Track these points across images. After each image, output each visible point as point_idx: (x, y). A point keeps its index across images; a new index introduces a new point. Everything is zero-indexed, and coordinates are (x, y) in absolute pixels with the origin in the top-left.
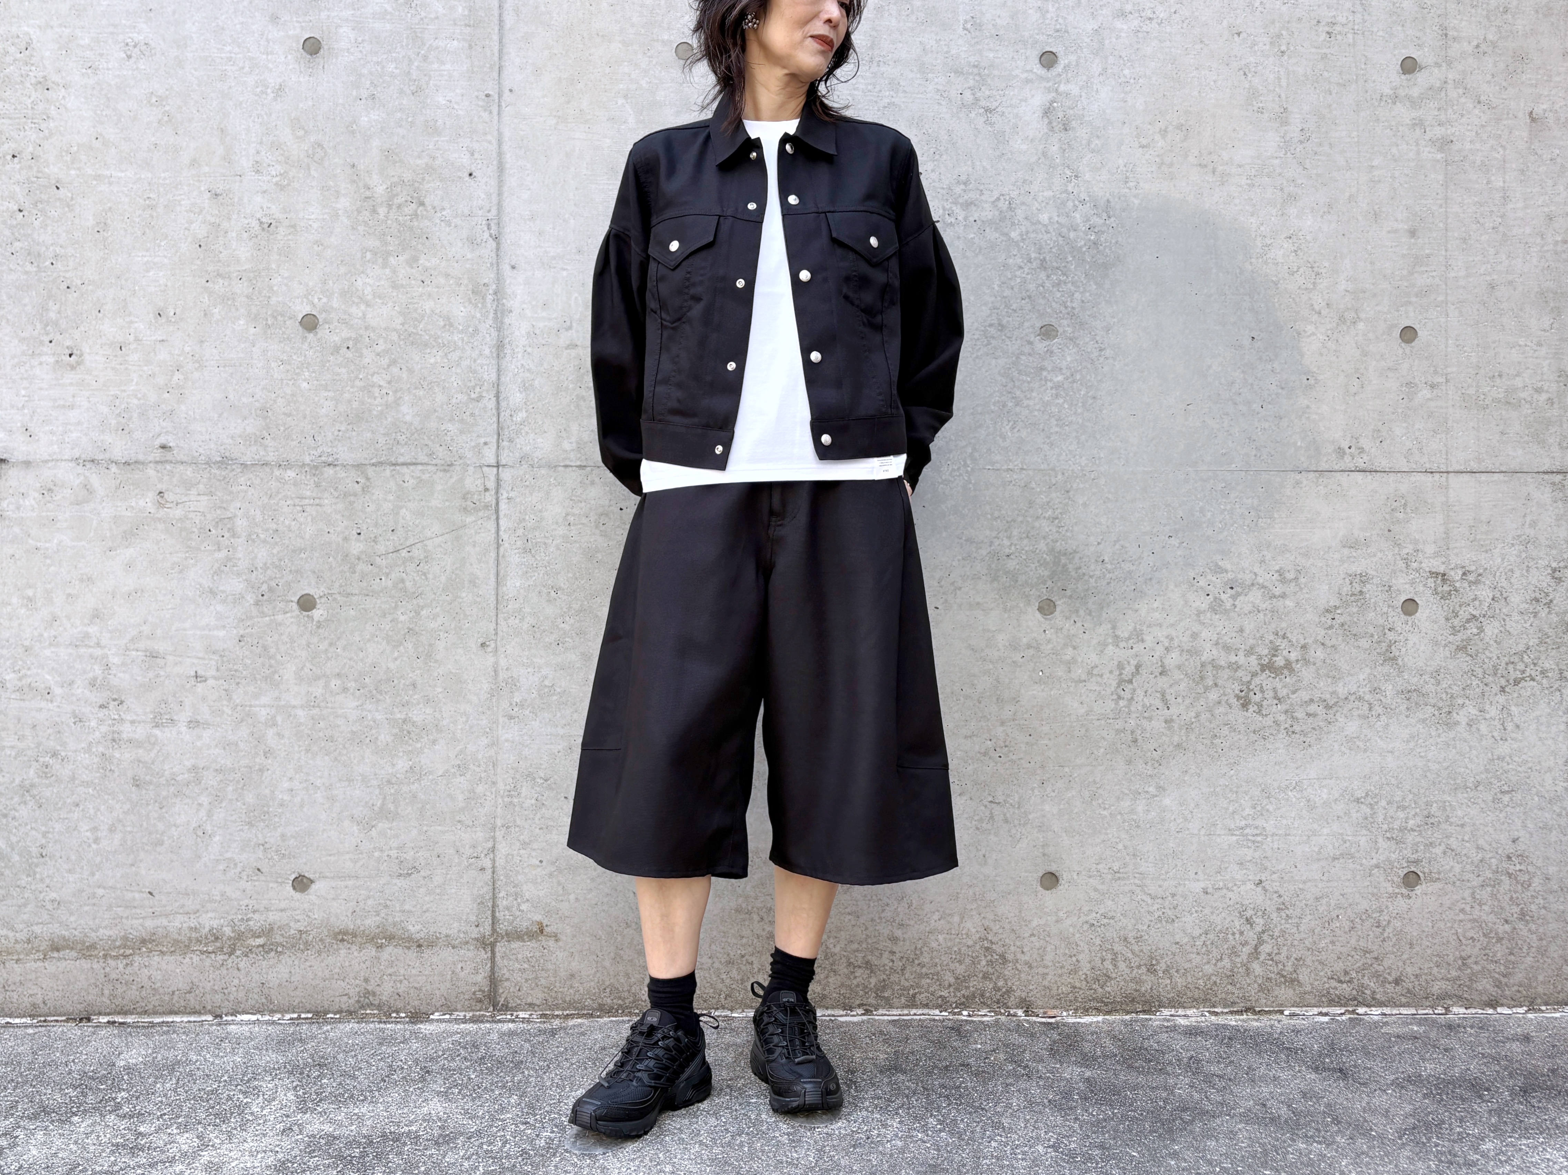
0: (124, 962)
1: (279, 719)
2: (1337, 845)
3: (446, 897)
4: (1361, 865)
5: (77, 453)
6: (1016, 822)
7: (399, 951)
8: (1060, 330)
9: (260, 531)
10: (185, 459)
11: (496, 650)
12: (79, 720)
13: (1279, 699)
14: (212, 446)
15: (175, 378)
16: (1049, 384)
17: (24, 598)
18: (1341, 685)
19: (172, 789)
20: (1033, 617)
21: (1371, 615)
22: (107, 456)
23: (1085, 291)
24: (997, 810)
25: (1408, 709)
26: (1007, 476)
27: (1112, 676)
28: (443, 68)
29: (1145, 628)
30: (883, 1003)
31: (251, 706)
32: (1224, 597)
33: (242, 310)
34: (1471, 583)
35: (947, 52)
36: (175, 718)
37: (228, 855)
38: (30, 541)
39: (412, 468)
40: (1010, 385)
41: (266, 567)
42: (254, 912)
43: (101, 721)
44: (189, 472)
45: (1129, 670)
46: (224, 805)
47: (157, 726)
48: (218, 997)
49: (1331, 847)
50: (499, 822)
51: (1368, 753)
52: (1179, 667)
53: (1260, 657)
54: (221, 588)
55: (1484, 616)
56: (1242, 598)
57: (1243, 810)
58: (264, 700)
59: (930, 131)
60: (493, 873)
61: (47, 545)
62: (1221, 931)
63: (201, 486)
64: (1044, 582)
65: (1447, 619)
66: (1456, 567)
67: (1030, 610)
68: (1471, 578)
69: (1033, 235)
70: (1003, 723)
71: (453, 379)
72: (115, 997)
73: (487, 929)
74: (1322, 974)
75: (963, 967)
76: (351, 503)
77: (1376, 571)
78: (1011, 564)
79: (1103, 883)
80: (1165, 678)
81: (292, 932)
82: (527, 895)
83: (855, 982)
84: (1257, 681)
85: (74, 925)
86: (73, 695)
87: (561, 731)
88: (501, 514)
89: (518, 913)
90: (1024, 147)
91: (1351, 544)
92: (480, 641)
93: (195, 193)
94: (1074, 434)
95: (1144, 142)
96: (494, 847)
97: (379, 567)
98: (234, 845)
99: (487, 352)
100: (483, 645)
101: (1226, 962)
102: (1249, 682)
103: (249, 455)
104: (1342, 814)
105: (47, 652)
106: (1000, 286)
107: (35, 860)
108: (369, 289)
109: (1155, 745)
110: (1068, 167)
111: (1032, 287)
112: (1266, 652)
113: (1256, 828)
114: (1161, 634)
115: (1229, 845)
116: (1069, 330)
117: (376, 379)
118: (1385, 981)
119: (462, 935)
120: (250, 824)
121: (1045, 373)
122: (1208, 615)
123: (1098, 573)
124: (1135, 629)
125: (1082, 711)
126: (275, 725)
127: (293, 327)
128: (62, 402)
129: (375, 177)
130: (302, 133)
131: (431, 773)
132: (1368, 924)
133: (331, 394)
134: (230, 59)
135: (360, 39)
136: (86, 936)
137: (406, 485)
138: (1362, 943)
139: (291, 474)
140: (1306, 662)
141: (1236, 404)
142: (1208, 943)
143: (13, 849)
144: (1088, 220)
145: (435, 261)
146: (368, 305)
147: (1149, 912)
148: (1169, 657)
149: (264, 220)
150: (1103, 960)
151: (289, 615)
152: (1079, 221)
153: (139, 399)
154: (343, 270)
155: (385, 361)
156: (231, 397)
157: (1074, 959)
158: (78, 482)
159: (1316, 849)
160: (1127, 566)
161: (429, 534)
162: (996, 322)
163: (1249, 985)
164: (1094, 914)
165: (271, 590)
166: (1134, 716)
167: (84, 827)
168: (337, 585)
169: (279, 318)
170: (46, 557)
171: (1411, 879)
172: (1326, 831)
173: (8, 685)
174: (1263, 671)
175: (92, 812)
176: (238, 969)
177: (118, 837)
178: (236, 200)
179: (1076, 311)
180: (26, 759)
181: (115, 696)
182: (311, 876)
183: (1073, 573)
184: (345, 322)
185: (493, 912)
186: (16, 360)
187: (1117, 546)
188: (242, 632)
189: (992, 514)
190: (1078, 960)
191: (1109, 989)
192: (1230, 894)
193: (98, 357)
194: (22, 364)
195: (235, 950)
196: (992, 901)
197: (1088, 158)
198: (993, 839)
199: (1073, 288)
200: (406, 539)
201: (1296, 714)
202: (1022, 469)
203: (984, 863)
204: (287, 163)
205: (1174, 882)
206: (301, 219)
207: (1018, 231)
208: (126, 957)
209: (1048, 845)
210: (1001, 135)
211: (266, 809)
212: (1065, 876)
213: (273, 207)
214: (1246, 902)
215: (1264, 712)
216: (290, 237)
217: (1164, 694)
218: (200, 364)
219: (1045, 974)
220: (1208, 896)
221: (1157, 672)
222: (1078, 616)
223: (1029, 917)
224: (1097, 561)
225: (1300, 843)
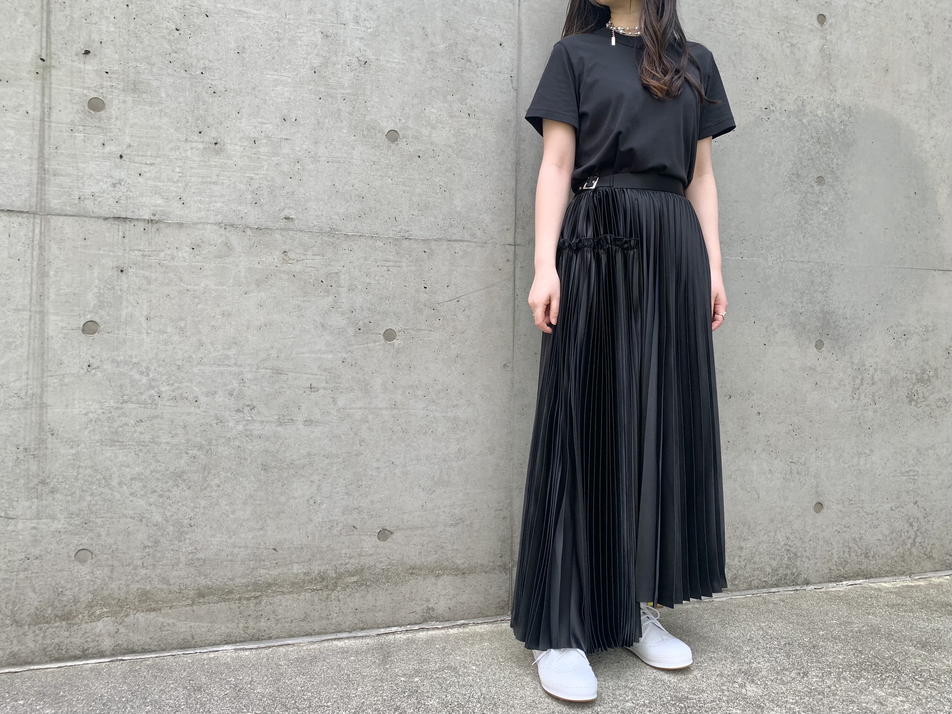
0: (255, 601)
1: (370, 417)
3: (482, 538)
5: (220, 218)
6: (803, 473)
7: (450, 577)
8: (826, 180)
9: (358, 283)
10: (303, 228)
11: (514, 370)
12: (220, 421)
13: (925, 398)
14: (324, 220)
15: (296, 167)
16: (822, 212)
17: (177, 327)
20: (813, 351)
22: (244, 221)
23: (838, 159)
24: (794, 467)
26: (801, 266)
27: (850, 385)
29: (865, 357)
30: (734, 588)
31: (350, 408)
32: (901, 340)
33: (345, 123)
35: (772, 6)
36: (294, 418)
37: (334, 518)
38: (183, 285)
39: (460, 243)
40: (803, 211)
41: (362, 308)
42: (350, 558)
43: (238, 422)
44: (306, 238)
45: (858, 381)
46: (330, 481)
47: (280, 425)
48: (324, 622)
49: (947, 480)
52: (880, 380)
53: (917, 375)
54: (330, 324)
56: (909, 341)
57: (909, 461)
58: (360, 403)
59: (763, 53)
60: (511, 520)
61: (196, 288)
62: (898, 531)
63: (315, 249)
64: (818, 330)
67: (811, 346)
69: (814, 123)
70: (797, 415)
71: (487, 183)
72: (248, 627)
73: (508, 558)
74: (943, 552)
75: (776, 562)
76: (420, 266)
78: (802, 319)
79: (844, 507)
80: (874, 387)
81: (378, 570)
84: (915, 388)
85: (216, 577)
86: (215, 402)
88: (517, 277)
90: (810, 70)
92: (504, 363)
93: (311, 33)
94: (833, 242)
95: (867, 75)
96: (512, 503)
97: (439, 311)
98: (337, 510)
99: (509, 167)
100: (506, 366)
101: (901, 549)
102: (912, 389)
103: (350, 227)
105: (196, 370)
106: (797, 151)
107: (186, 529)
108: (434, 116)
109: (869, 426)
110: (831, 84)
111: (813, 153)
112: (919, 371)
113: (915, 471)
114: (872, 361)
115: (902, 481)
116: (831, 180)
117: (437, 180)
119: (491, 564)
120: (349, 494)
121: (819, 205)
122: (894, 350)
123: (844, 325)
124: (861, 358)
125: (836, 406)
126: (367, 421)
127: (381, 138)
128: (208, 179)
129: (438, 38)
131: (471, 453)
133: (407, 188)
136: (225, 584)
137: (457, 254)
139: (379, 243)
140: (937, 377)
141: (907, 230)
142: (893, 538)
143: (167, 521)
144: (841, 117)
145: (477, 101)
146: (433, 127)
147: (866, 523)
148: (876, 374)
149: (361, 59)
150: (844, 552)
151: (377, 343)
152: (836, 116)
153: (269, 181)
154: (416, 101)
155: (443, 168)
156: (337, 184)
157: (830, 552)
158: (220, 240)
159: (940, 482)
160: (858, 321)
161: (471, 289)
162: (795, 172)
163: (911, 561)
164: (840, 525)
165: (364, 325)
166: (859, 409)
167: (224, 502)
168: (411, 322)
169: (372, 130)
170: (195, 297)
173: (163, 395)
174: (918, 382)
175: (230, 491)
176: (339, 601)
177: (249, 508)
178: (341, 42)
179: (834, 170)
180: (178, 451)
181: (248, 403)
182: (391, 529)
183: (832, 325)
184: (416, 138)
185: (512, 546)
186: (173, 144)
187: (853, 309)
188: (345, 355)
189: (793, 288)
190: (832, 554)
191: (846, 569)
192: (903, 510)
193: (237, 147)
194: (176, 148)
195: (336, 587)
196: (791, 522)
197: (840, 80)
198: (792, 484)
199: (833, 156)
200: (457, 293)
201: (932, 407)
202: (808, 262)
203: (786, 499)
204: (378, 20)
205: (877, 505)
206: (388, 61)
207: (807, 119)
208: (256, 598)
209: (818, 486)
210: (798, 61)
211: (360, 483)
212: (826, 504)
213: (368, 50)
214: (910, 514)
215: (919, 406)
216: (380, 73)
217: (873, 396)
218: (315, 159)
219: (816, 563)
220: (893, 512)
221: (871, 383)
222: (834, 350)
223: (808, 530)
224: (843, 318)
225: (933, 479)
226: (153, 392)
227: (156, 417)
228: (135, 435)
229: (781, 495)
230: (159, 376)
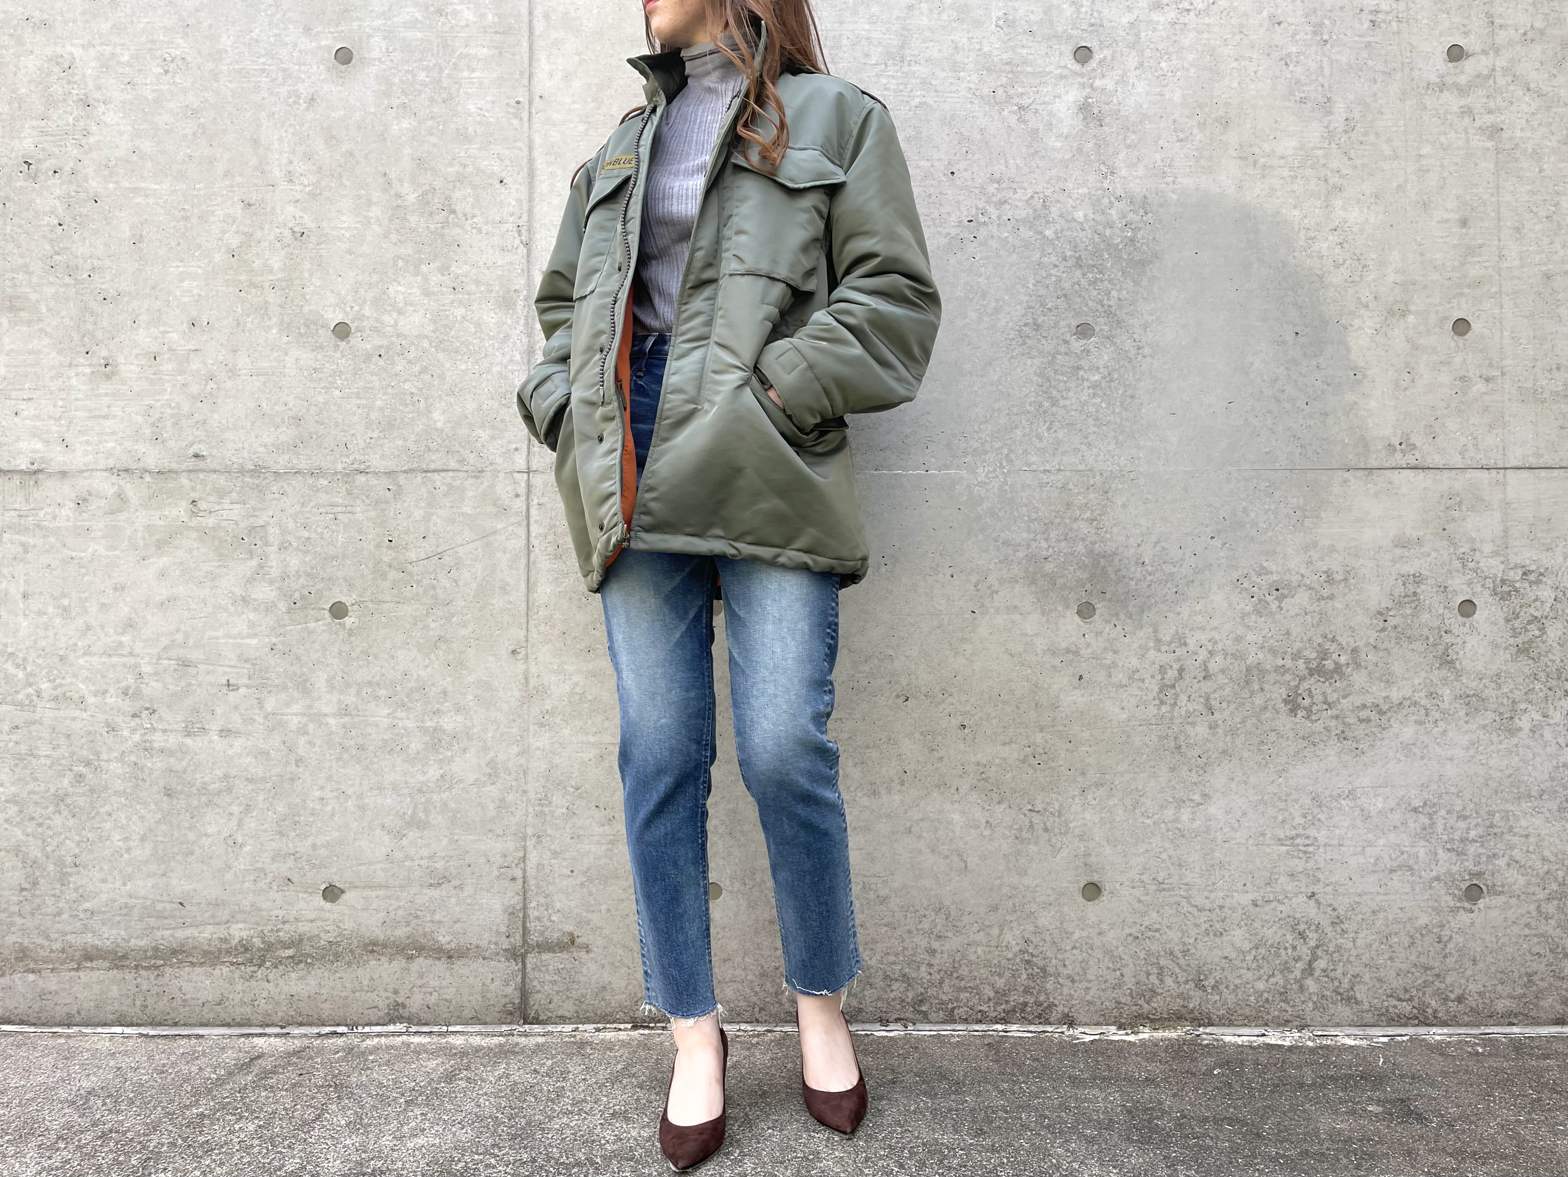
0: (155, 973)
1: (311, 727)
2: (1394, 856)
3: (476, 907)
4: (1421, 877)
5: (111, 462)
6: (1057, 831)
7: (430, 962)
8: (1097, 329)
9: (292, 539)
10: (218, 467)
11: (527, 657)
12: (112, 729)
13: (1329, 704)
14: (246, 455)
15: (209, 387)
16: (1086, 384)
18: (1395, 689)
19: (204, 799)
20: (1071, 622)
21: (1425, 617)
22: (141, 465)
23: (1121, 289)
24: (1036, 819)
25: (1467, 714)
26: (1045, 478)
27: (1153, 681)
28: (473, 75)
29: (1187, 631)
30: (920, 1018)
31: (282, 714)
32: (1268, 598)
33: (275, 320)
34: (1531, 583)
35: (979, 50)
36: (207, 727)
37: (260, 865)
38: (66, 551)
39: (443, 474)
40: (1047, 384)
41: (298, 574)
42: (284, 923)
43: (134, 730)
44: (222, 480)
45: (1172, 674)
46: (254, 814)
47: (188, 735)
48: (249, 1009)
49: (1387, 858)
50: (530, 831)
51: (1425, 761)
52: (1223, 671)
53: (1308, 661)
54: (253, 596)
55: (1546, 617)
56: (1287, 600)
57: (1293, 819)
58: (296, 708)
59: (963, 130)
60: (524, 882)
61: (82, 555)
62: (1272, 946)
63: (234, 494)
64: (1083, 586)
65: (1508, 621)
66: (1516, 567)
67: (1068, 613)
68: (1532, 577)
69: (1068, 234)
70: (1041, 731)
71: (483, 385)
72: (147, 1006)
73: (517, 939)
74: (1380, 992)
75: (1003, 980)
76: (383, 510)
77: (1431, 571)
78: (1049, 567)
79: (1147, 894)
80: (1209, 683)
81: (323, 943)
82: (558, 905)
83: (892, 996)
84: (1305, 685)
85: (106, 935)
86: (106, 704)
87: (592, 739)
88: (531, 520)
89: (549, 924)
90: (1059, 144)
91: (1402, 543)
92: (511, 648)
93: (229, 203)
94: (1113, 434)
95: (1182, 136)
96: (525, 856)
97: (410, 574)
98: (265, 855)
99: (518, 357)
100: (514, 652)
101: (1279, 979)
102: (1297, 687)
103: (281, 462)
104: (1398, 824)
105: (81, 661)
106: (1034, 285)
107: (70, 870)
108: (401, 297)
109: (1200, 752)
110: (1104, 163)
111: (1067, 285)
112: (1314, 655)
113: (1308, 837)
114: (1203, 637)
115: (1279, 855)
116: (1106, 328)
117: (407, 386)
118: (1446, 999)
119: (492, 947)
120: (281, 834)
121: (1081, 373)
122: (1253, 617)
123: (1138, 575)
124: (1177, 633)
125: (1124, 716)
126: (306, 733)
127: (325, 336)
128: (97, 413)
129: (406, 185)
130: (334, 142)
131: (461, 781)
132: (1429, 939)
133: (363, 402)
134: (263, 71)
135: (391, 49)
136: (118, 946)
137: (437, 491)
138: (1423, 959)
139: (323, 482)
140: (1358, 666)
141: (1279, 401)
142: (1259, 957)
143: (48, 859)
144: (1124, 217)
145: (466, 268)
146: (400, 312)
147: (1196, 925)
148: (1212, 661)
149: (296, 229)
150: (1148, 974)
151: (321, 623)
152: (1115, 218)
153: (173, 409)
154: (375, 278)
155: (416, 369)
156: (264, 405)
157: (1118, 973)
158: (112, 491)
159: (1372, 861)
160: (1169, 568)
161: (460, 541)
162: (1031, 321)
163: (1303, 1002)
164: (1138, 926)
165: (302, 597)
166: (1177, 721)
167: (116, 837)
168: (369, 591)
169: (312, 326)
170: (81, 567)
171: (1473, 893)
172: (1381, 842)
173: (44, 694)
174: (1311, 675)
175: (124, 821)
176: (268, 981)
177: (149, 846)
178: (269, 209)
179: (1113, 310)
180: (60, 768)
181: (148, 705)
182: (342, 887)
183: (1113, 576)
184: (376, 330)
185: (524, 922)
186: (54, 372)
187: (1158, 548)
188: (274, 640)
189: (1029, 516)
190: (1122, 975)
191: (1155, 1005)
192: (1281, 908)
193: (132, 368)
194: (59, 375)
195: (264, 961)
196: (1033, 913)
197: (1124, 154)
198: (1033, 848)
199: (1109, 286)
200: (438, 546)
201: (1347, 720)
202: (1059, 470)
203: (1023, 873)
204: (319, 172)
205: (1221, 894)
206: (333, 228)
207: (1053, 229)
208: (157, 967)
209: (1089, 855)
210: (1035, 132)
211: (297, 818)
212: (1107, 887)
213: (305, 216)
214: (1298, 916)
215: (1313, 718)
216: (322, 246)
217: (1208, 699)
218: (233, 373)
219: (1088, 989)
220: (1258, 909)
221: (1200, 677)
222: (1118, 620)
223: (1071, 930)
224: (1137, 563)
225: (1354, 855)
226: (30, 690)
227: (33, 723)
228: (11, 745)
229: (1011, 865)
230: (38, 670)
